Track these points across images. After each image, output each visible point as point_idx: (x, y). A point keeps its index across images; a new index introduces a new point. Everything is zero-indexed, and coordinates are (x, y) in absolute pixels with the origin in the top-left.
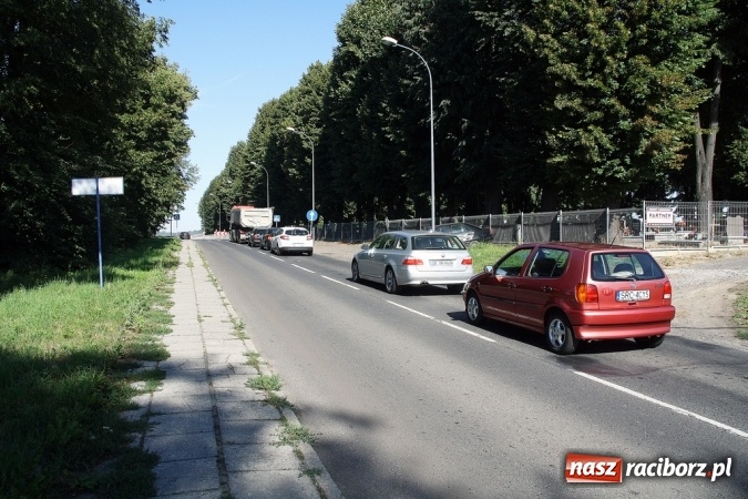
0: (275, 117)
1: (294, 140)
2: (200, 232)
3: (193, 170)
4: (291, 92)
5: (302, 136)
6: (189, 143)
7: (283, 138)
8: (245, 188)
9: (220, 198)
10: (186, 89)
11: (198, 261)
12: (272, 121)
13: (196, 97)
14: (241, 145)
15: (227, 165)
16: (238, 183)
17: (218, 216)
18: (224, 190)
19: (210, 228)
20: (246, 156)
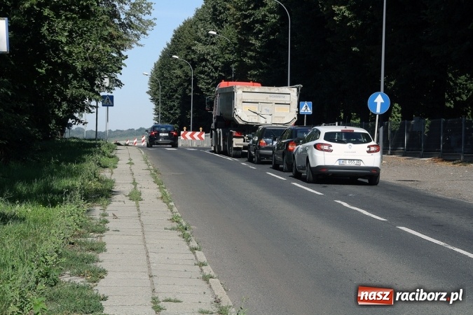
8: (243, 45)
9: (194, 64)
11: (150, 190)
16: (227, 35)
18: (200, 48)
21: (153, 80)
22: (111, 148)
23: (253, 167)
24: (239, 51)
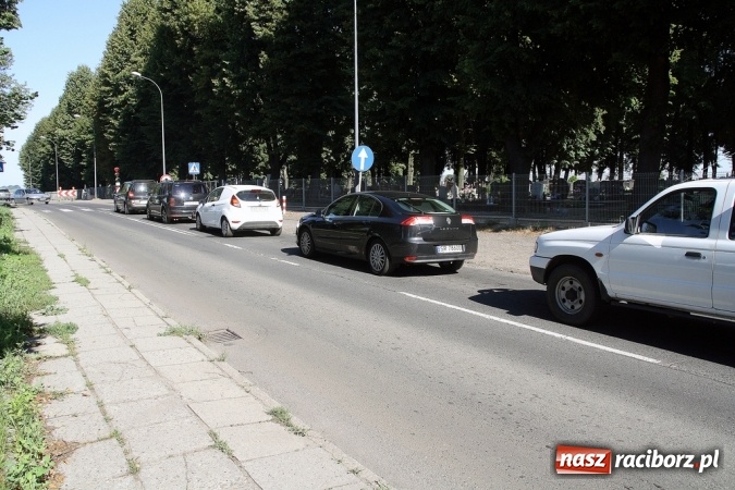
17: (52, 168)
20: (106, 75)
24: (94, 131)
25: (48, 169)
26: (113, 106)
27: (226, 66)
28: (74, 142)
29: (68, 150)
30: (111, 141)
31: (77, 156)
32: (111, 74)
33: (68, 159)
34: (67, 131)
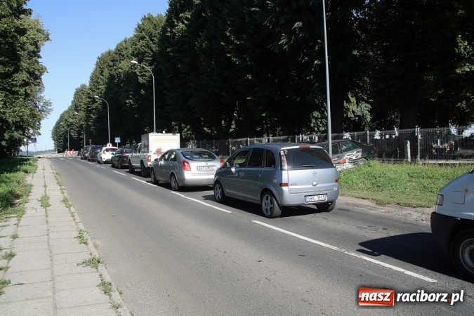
0: (113, 61)
1: (131, 77)
2: (53, 151)
3: (46, 103)
4: (125, 41)
5: (138, 73)
6: (42, 77)
7: (120, 76)
8: (88, 118)
9: (68, 126)
10: (39, 31)
12: (111, 64)
13: (48, 39)
14: (83, 86)
15: (73, 102)
17: (67, 139)
18: (71, 120)
19: (61, 148)
20: (89, 94)
21: (53, 133)
22: (35, 160)
23: (90, 163)
24: (86, 120)
25: (65, 140)
26: (92, 109)
27: (131, 95)
28: (77, 125)
29: (74, 130)
30: (91, 126)
31: (79, 133)
32: (91, 93)
33: (74, 134)
34: (74, 120)
